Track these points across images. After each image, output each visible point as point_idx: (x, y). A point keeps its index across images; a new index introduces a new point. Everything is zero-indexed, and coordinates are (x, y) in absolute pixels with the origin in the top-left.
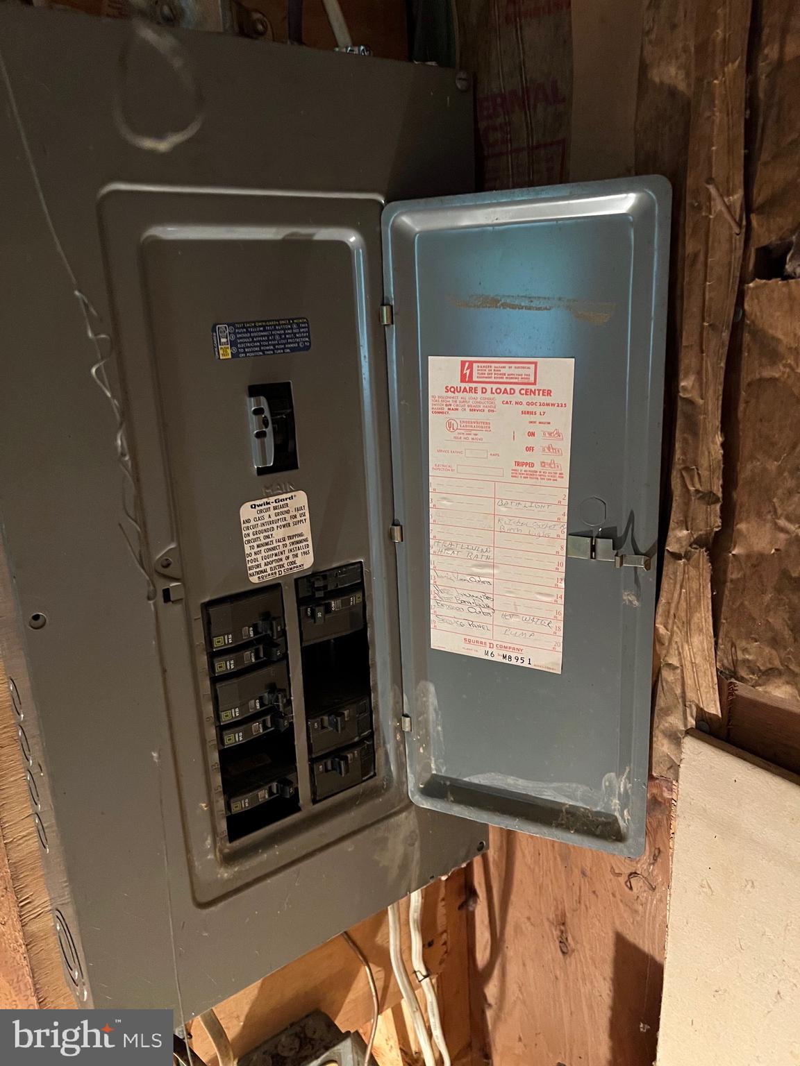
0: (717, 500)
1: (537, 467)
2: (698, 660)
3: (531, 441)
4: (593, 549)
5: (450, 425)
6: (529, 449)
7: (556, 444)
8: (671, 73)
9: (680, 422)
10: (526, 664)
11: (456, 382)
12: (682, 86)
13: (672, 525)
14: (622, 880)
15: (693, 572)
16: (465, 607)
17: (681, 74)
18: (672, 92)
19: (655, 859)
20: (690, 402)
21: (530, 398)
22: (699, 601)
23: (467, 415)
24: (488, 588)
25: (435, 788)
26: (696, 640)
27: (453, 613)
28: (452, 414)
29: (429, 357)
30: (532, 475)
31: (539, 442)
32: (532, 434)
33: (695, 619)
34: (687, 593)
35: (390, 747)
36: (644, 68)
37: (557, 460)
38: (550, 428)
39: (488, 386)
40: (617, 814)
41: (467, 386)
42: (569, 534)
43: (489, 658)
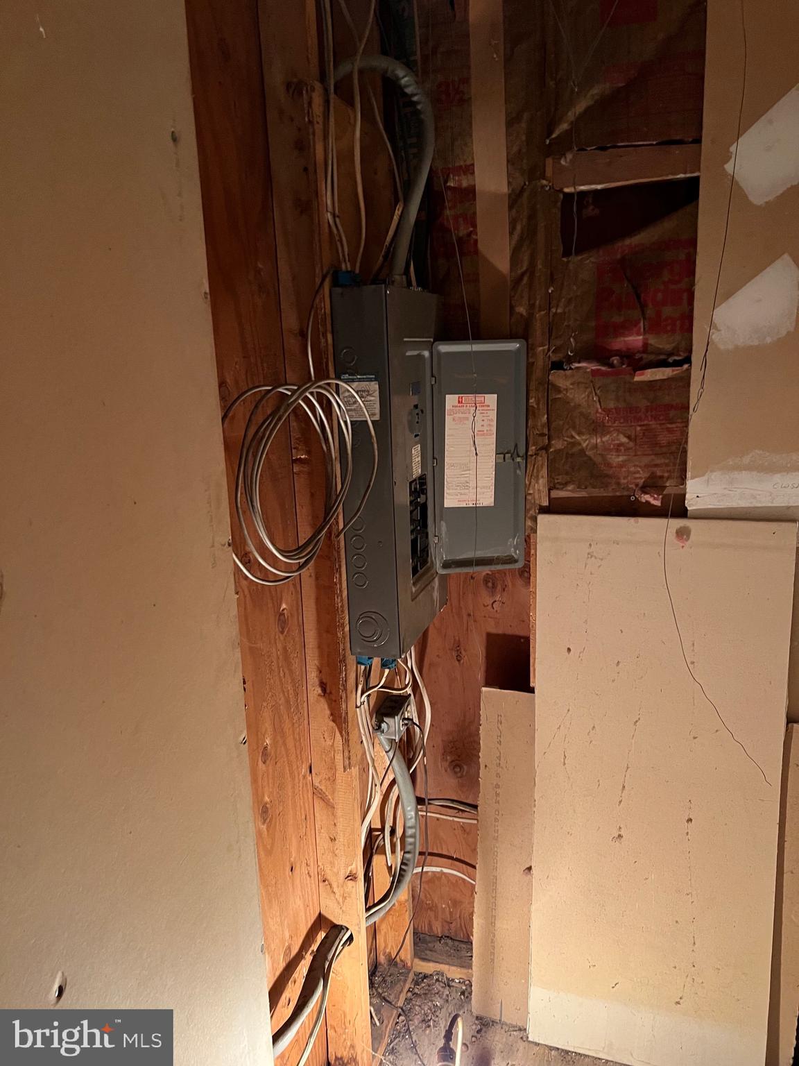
0: (546, 435)
1: (485, 432)
2: (541, 488)
3: (483, 423)
4: (504, 458)
5: (454, 419)
6: (483, 426)
7: (491, 423)
8: (522, 310)
9: (531, 413)
10: (481, 505)
11: (457, 404)
12: (525, 314)
13: (530, 446)
14: (490, 606)
15: (540, 458)
16: (458, 488)
17: (525, 311)
18: (522, 315)
19: (504, 590)
20: (532, 406)
21: (483, 408)
22: (542, 467)
23: (461, 415)
24: (467, 479)
25: (446, 565)
26: (541, 481)
27: (454, 491)
28: (455, 415)
29: (447, 396)
30: (483, 435)
31: (485, 423)
32: (483, 420)
33: (540, 475)
34: (538, 466)
35: (432, 550)
36: (512, 308)
37: (492, 428)
38: (489, 418)
39: (468, 405)
40: (513, 554)
41: (461, 405)
42: (496, 454)
43: (468, 506)
